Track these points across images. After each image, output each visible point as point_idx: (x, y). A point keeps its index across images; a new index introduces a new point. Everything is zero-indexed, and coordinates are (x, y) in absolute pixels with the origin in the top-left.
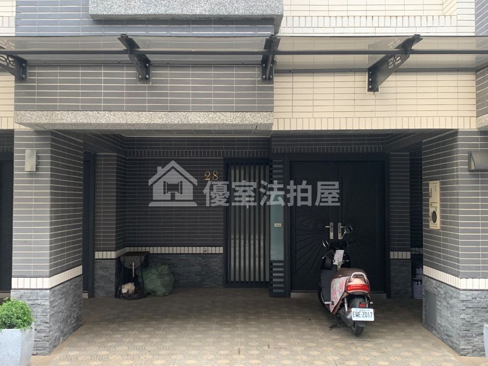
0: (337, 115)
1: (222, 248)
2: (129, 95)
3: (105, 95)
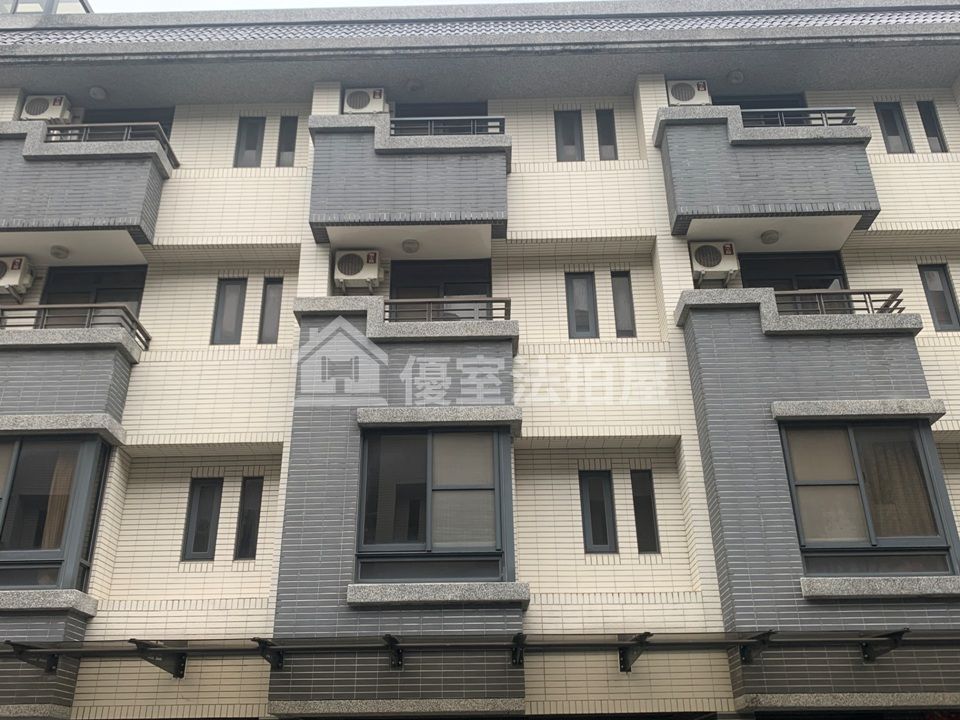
0: (591, 697)
2: (380, 682)
3: (359, 682)
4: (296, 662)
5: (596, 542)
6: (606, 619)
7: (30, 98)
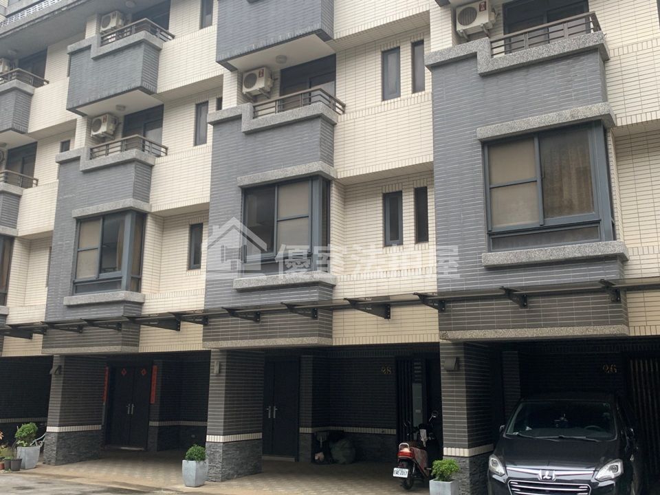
0: (368, 334)
1: (395, 430)
3: (241, 331)
4: (214, 322)
5: (392, 239)
6: (379, 288)
7: (103, 17)
